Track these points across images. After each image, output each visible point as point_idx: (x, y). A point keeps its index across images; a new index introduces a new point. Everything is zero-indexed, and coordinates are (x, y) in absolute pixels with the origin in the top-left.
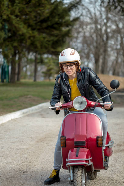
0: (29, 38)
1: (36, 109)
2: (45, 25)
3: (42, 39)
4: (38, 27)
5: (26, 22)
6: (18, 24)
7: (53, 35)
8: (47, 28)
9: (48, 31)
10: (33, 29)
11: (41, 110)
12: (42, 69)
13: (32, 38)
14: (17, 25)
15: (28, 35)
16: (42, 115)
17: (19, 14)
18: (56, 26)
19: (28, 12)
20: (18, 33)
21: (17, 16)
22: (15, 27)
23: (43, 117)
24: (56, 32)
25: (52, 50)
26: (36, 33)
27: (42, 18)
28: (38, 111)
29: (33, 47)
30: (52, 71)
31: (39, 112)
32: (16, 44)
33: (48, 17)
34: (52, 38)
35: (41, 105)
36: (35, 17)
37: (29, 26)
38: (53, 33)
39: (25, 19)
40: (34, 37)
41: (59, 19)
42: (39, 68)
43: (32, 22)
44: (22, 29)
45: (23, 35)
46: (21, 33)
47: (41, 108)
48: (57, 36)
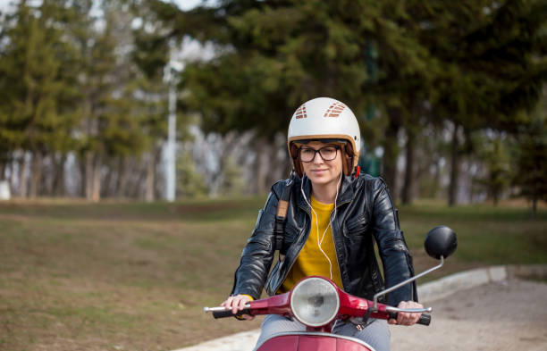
0: (436, 83)
1: (435, 292)
2: (480, 48)
3: (471, 87)
4: (462, 54)
5: (427, 40)
6: (403, 44)
7: (501, 76)
8: (489, 55)
9: (490, 65)
10: (447, 59)
11: (450, 293)
13: (443, 86)
14: (399, 48)
15: (430, 77)
16: (450, 310)
17: (406, 16)
18: (514, 51)
19: (432, 12)
20: (402, 72)
21: (401, 22)
22: (395, 54)
23: (454, 318)
24: (512, 68)
25: (502, 117)
26: (455, 70)
27: (473, 27)
28: (442, 296)
29: (446, 108)
31: (445, 301)
32: (395, 102)
33: (490, 28)
34: (501, 85)
35: (451, 279)
36: (453, 25)
37: (435, 50)
38: (504, 70)
39: (424, 33)
40: (449, 81)
41: (522, 30)
43: (443, 41)
44: (415, 60)
45: (417, 75)
46: (410, 70)
47: (452, 286)
48: (514, 79)
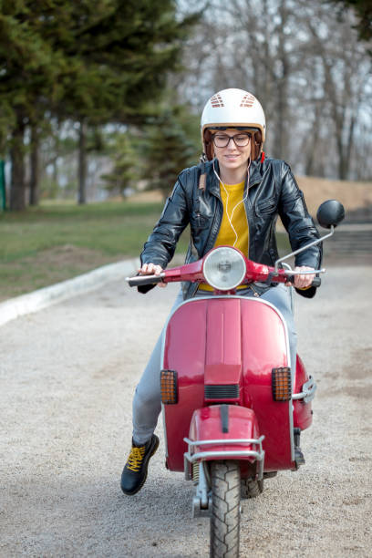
0: (60, 78)
1: (87, 285)
2: (103, 40)
3: (97, 81)
4: (84, 47)
5: (49, 33)
6: (26, 39)
7: (127, 68)
8: (109, 48)
9: (112, 57)
10: (70, 54)
11: (101, 284)
12: (100, 167)
13: (67, 80)
14: (21, 44)
15: (56, 71)
16: (105, 299)
17: (26, 11)
18: (135, 41)
19: (52, 6)
20: (26, 67)
21: (21, 17)
22: (19, 50)
23: (109, 306)
24: (134, 58)
25: (128, 110)
26: (78, 64)
27: (95, 20)
28: (94, 288)
29: (71, 105)
30: (130, 172)
31: (99, 292)
32: (21, 98)
33: (112, 19)
34: (125, 77)
35: (100, 272)
36: (75, 17)
37: (58, 44)
38: (126, 61)
39: (46, 26)
40: (73, 76)
41: (144, 20)
42: (92, 166)
43: (66, 34)
44: (39, 54)
45: (40, 71)
46: (34, 65)
47: (103, 278)
48: (138, 70)
